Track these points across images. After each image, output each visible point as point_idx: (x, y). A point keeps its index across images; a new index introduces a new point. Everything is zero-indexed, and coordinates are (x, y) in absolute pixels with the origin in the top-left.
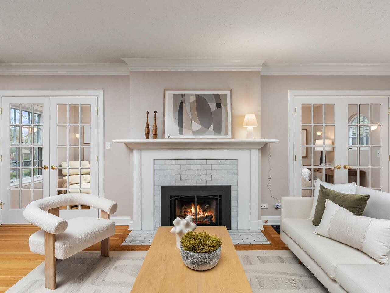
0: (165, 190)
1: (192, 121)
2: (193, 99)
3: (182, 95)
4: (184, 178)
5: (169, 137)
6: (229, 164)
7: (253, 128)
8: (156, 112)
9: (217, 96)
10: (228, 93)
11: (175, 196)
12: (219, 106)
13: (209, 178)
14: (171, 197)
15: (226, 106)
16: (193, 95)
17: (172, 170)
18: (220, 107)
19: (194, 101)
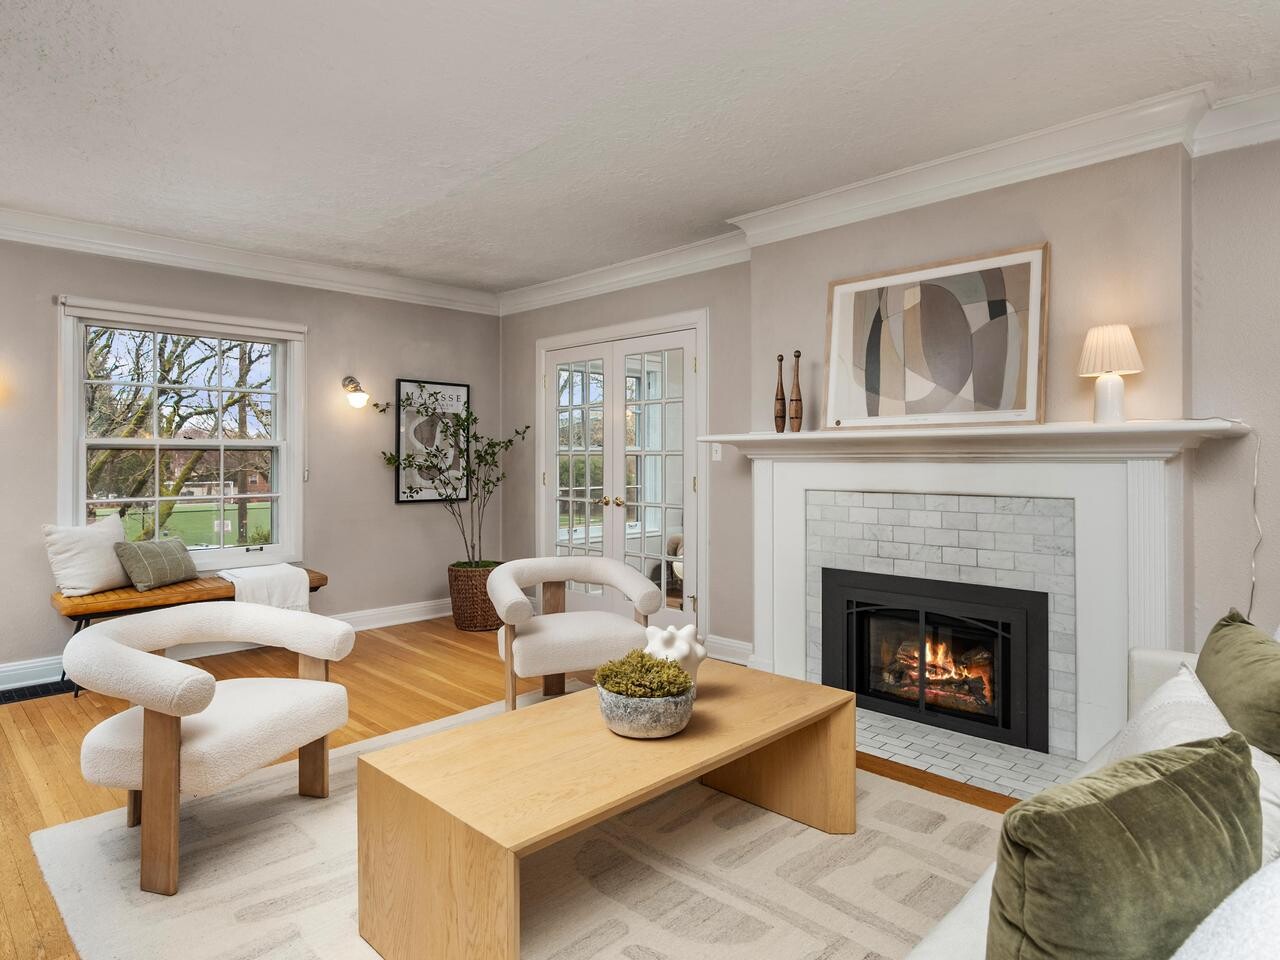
0: (834, 581)
1: (909, 373)
2: (913, 298)
3: (881, 291)
4: (887, 549)
5: (838, 423)
6: (1043, 515)
7: (1121, 379)
8: (798, 355)
9: (994, 277)
10: (1034, 257)
11: (859, 604)
12: (997, 309)
13: (966, 557)
14: (849, 603)
15: (1023, 309)
16: (912, 285)
17: (853, 523)
18: (1003, 311)
19: (914, 307)
